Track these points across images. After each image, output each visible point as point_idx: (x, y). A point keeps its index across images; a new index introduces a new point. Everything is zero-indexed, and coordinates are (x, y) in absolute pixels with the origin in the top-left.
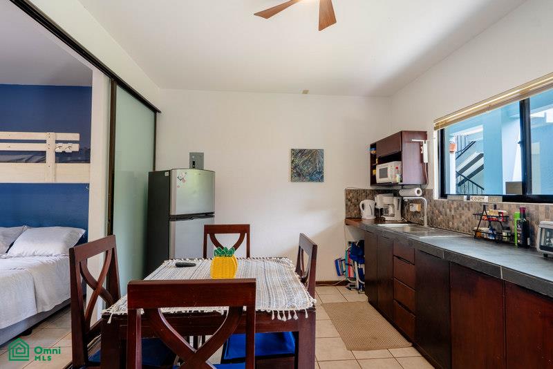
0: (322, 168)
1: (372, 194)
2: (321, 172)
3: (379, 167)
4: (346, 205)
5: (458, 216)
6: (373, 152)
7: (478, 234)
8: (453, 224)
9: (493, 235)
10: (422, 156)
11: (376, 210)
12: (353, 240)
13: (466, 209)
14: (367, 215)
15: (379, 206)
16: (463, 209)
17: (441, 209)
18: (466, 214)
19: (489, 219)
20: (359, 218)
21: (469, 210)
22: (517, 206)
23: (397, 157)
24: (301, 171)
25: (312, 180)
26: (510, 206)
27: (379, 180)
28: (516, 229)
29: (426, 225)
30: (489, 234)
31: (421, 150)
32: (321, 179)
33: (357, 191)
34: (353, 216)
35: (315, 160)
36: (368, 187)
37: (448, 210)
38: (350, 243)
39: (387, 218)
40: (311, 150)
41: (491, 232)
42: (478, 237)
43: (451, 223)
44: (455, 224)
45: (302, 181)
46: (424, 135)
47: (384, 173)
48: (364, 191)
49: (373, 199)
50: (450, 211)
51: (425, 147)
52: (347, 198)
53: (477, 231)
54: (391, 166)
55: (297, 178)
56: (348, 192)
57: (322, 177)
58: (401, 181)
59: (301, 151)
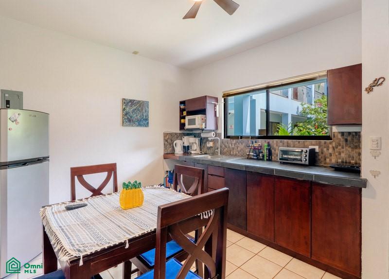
0: (147, 116)
1: (180, 136)
2: (147, 119)
3: (187, 118)
4: (164, 144)
5: (236, 148)
6: (182, 107)
9: (256, 156)
10: (215, 112)
11: (184, 147)
12: (169, 170)
13: (240, 144)
14: (179, 151)
15: (186, 145)
17: (226, 144)
18: (240, 146)
19: (255, 149)
20: (173, 153)
21: (242, 144)
22: (265, 142)
23: (203, 112)
24: (131, 117)
25: (140, 125)
26: (262, 141)
27: (187, 127)
28: (265, 152)
29: (219, 154)
30: (254, 156)
31: (215, 109)
32: (147, 125)
33: (171, 134)
34: (169, 152)
35: (142, 109)
36: (177, 130)
37: (230, 145)
38: (167, 171)
39: (193, 152)
40: (139, 101)
41: (255, 155)
42: (249, 158)
43: (232, 152)
44: (235, 152)
45: (132, 126)
46: (216, 99)
47: (192, 122)
48: (176, 134)
49: (182, 140)
50: (232, 145)
51: (217, 106)
52: (164, 139)
53: (249, 155)
54: (198, 118)
55: (128, 123)
56: (166, 135)
57: (148, 123)
58: (205, 128)
59: (131, 101)
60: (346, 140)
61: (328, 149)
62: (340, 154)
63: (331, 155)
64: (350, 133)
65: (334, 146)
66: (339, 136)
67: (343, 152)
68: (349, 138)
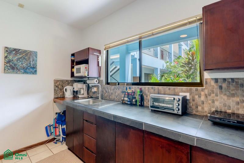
0: (35, 64)
1: (71, 83)
2: (34, 68)
3: (76, 67)
4: (55, 90)
5: (114, 93)
6: (73, 58)
7: (124, 101)
8: (112, 97)
9: (130, 101)
10: (98, 62)
11: (74, 91)
12: (58, 111)
14: (68, 95)
15: (75, 90)
16: (116, 90)
17: (107, 90)
18: (117, 92)
19: (128, 94)
20: (63, 98)
21: (119, 90)
22: (138, 88)
23: (86, 62)
24: (15, 65)
25: (25, 72)
26: (135, 87)
27: (76, 75)
28: (138, 98)
29: (100, 99)
30: (128, 101)
31: (98, 59)
32: (35, 72)
33: (62, 81)
34: (59, 96)
35: (29, 58)
36: (69, 78)
37: (110, 90)
38: (57, 113)
39: (80, 96)
40: (26, 51)
41: (129, 100)
42: (123, 103)
43: (111, 97)
44: (113, 97)
45: (17, 73)
46: (100, 52)
47: (79, 71)
48: (67, 81)
49: (72, 86)
50: (111, 90)
51: (100, 57)
52: (55, 86)
54: (83, 67)
55: (11, 70)
56: (56, 81)
57: (36, 71)
58: (88, 75)
59: (15, 50)
60: (221, 87)
61: (200, 97)
62: (213, 102)
63: (203, 103)
64: (225, 80)
65: (207, 93)
66: (213, 83)
67: (217, 100)
68: (224, 85)
